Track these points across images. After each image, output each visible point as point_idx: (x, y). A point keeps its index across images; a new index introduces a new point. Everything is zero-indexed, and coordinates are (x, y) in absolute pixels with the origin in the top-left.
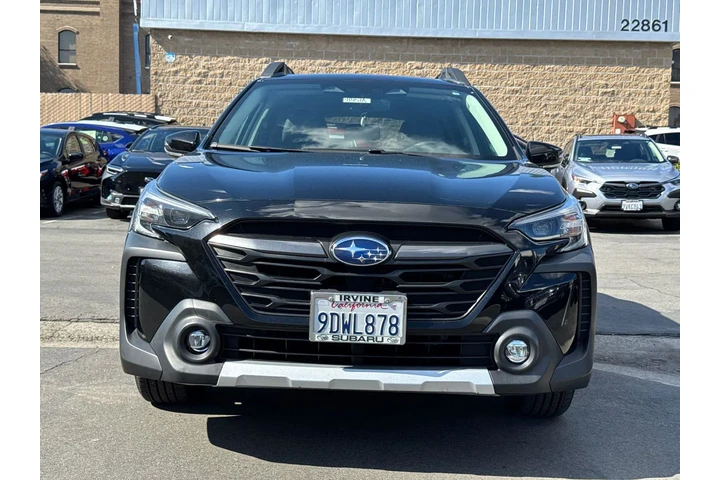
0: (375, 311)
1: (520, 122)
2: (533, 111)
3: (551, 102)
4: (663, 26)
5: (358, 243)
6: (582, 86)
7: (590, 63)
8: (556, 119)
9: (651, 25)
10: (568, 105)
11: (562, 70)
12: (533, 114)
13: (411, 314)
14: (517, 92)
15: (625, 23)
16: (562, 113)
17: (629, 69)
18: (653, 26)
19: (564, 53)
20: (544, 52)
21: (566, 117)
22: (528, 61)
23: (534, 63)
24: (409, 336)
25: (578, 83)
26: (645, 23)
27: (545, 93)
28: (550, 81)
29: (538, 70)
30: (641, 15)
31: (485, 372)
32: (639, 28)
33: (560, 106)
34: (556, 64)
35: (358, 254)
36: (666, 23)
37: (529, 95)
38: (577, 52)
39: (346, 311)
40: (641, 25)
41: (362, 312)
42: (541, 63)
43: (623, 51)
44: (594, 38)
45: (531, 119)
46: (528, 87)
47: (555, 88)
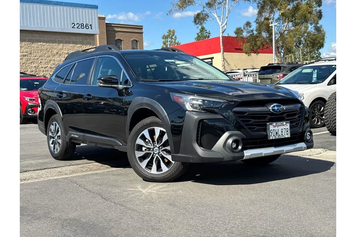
0: (283, 127)
1: (29, 71)
2: (35, 65)
3: (43, 61)
4: (90, 27)
5: (277, 106)
6: (57, 53)
7: (60, 42)
8: (47, 69)
9: (85, 26)
10: (52, 62)
11: (47, 46)
12: (35, 67)
13: (291, 127)
14: (26, 56)
15: (74, 25)
16: (49, 66)
17: (77, 46)
18: (86, 26)
19: (46, 37)
20: (37, 36)
21: (51, 68)
22: (29, 41)
23: (33, 41)
24: (291, 135)
25: (55, 52)
26: (82, 25)
27: (40, 57)
28: (41, 50)
29: (35, 45)
30: (80, 21)
31: (303, 143)
32: (80, 27)
33: (47, 63)
34: (43, 42)
35: (277, 109)
36: (91, 25)
37: (32, 57)
38: (53, 37)
39: (276, 128)
40: (80, 26)
41: (280, 128)
42: (36, 42)
43: (73, 37)
44: (60, 31)
45: (34, 69)
46: (31, 54)
47: (45, 54)
